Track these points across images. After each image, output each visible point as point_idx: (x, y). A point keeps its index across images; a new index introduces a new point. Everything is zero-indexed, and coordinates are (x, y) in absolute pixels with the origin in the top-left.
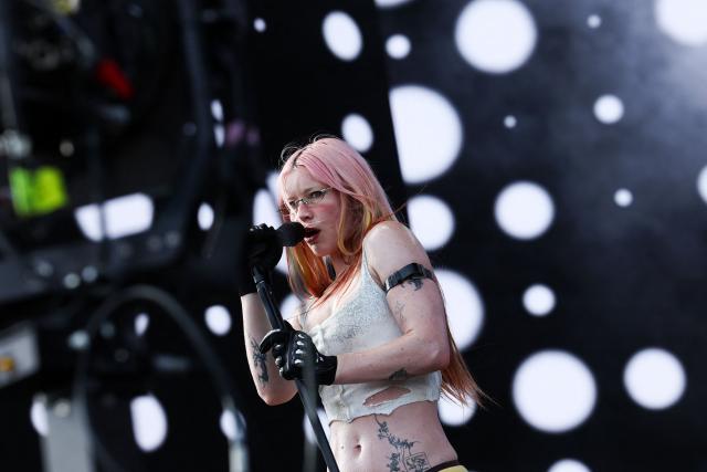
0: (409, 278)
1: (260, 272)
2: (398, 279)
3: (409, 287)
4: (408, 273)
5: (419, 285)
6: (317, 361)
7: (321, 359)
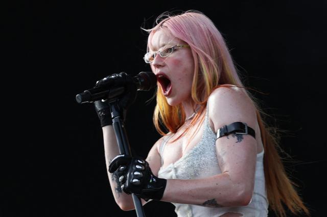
0: (233, 132)
1: (117, 109)
2: (225, 132)
3: (232, 139)
4: (233, 129)
5: (240, 138)
6: (151, 181)
7: (154, 180)
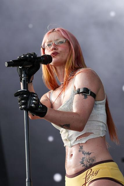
6: (40, 107)
7: (41, 106)
